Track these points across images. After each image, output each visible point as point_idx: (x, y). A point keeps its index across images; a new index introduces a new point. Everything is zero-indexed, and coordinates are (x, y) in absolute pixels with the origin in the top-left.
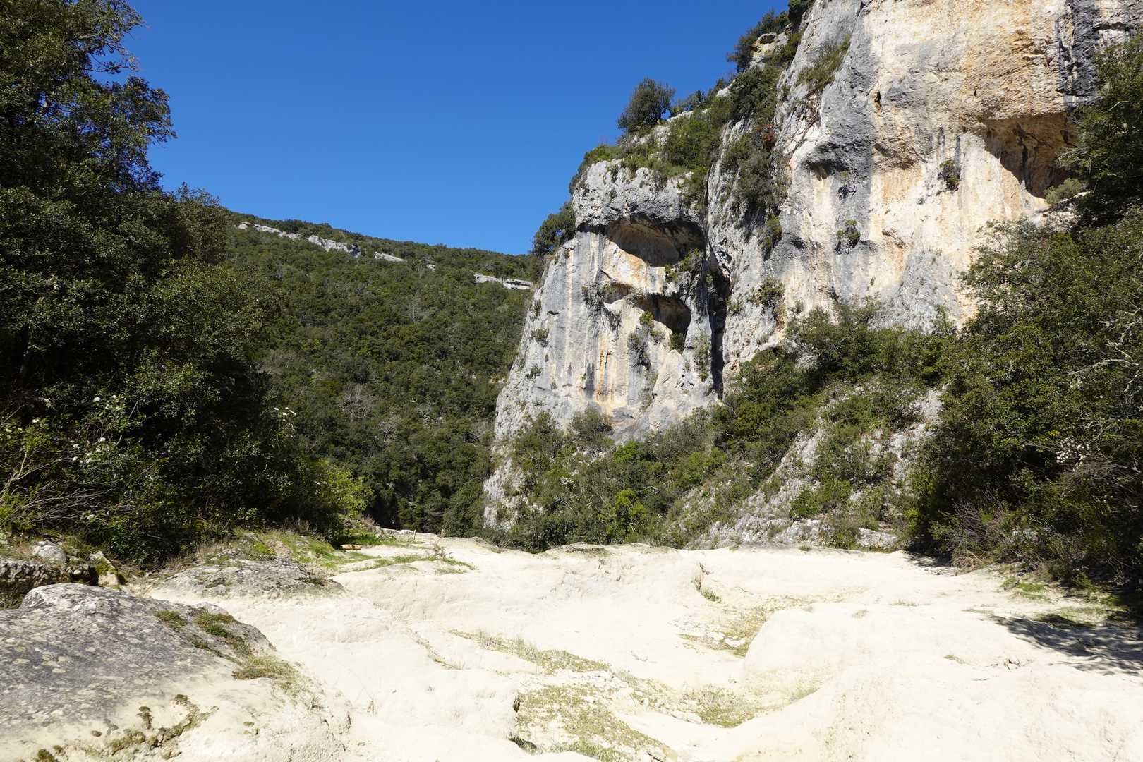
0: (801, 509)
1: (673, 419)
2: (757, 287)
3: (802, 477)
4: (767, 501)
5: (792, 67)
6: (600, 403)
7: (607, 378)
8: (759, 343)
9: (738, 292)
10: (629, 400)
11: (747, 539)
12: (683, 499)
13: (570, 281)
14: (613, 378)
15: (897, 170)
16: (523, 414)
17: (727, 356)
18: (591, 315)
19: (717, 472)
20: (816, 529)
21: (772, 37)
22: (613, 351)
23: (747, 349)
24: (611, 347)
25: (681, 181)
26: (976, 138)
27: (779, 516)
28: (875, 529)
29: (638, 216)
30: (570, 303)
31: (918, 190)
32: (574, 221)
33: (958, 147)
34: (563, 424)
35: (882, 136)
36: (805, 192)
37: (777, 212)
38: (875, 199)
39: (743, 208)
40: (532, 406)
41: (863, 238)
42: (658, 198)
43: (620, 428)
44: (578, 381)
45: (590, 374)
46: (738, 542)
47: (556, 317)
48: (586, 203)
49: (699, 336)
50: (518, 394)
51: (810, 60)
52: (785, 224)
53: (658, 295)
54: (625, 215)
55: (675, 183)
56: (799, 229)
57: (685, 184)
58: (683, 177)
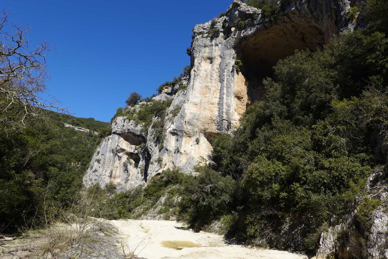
0: (160, 212)
1: (133, 187)
2: (157, 158)
3: (161, 205)
4: (154, 210)
5: (170, 108)
6: (113, 180)
7: (116, 174)
8: (156, 172)
9: (153, 159)
10: (122, 180)
11: (149, 218)
12: (136, 209)
13: (109, 147)
14: (118, 174)
15: (188, 137)
16: (91, 183)
17: (149, 174)
18: (113, 156)
19: (144, 203)
20: (162, 216)
21: (168, 88)
22: (118, 166)
23: (153, 173)
24: (118, 165)
25: (142, 125)
26: (203, 134)
27: (156, 214)
28: (173, 216)
29: (129, 132)
30: (108, 153)
31: (191, 143)
32: (112, 131)
33: (199, 135)
34: (103, 186)
35: (186, 130)
36: (169, 138)
37: (163, 142)
38: (183, 143)
39: (156, 139)
40: (93, 180)
41: (180, 151)
42: (135, 129)
43: (118, 188)
44: (108, 174)
45: (111, 172)
46: (147, 219)
47: (103, 156)
48: (116, 127)
49: (142, 165)
50: (90, 176)
51: (173, 108)
52: (164, 145)
53: (132, 153)
54: (126, 131)
55: (140, 126)
56: (167, 147)
57: (142, 126)
58: (142, 124)
